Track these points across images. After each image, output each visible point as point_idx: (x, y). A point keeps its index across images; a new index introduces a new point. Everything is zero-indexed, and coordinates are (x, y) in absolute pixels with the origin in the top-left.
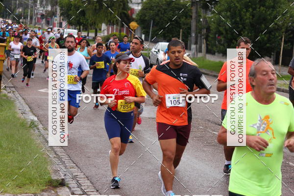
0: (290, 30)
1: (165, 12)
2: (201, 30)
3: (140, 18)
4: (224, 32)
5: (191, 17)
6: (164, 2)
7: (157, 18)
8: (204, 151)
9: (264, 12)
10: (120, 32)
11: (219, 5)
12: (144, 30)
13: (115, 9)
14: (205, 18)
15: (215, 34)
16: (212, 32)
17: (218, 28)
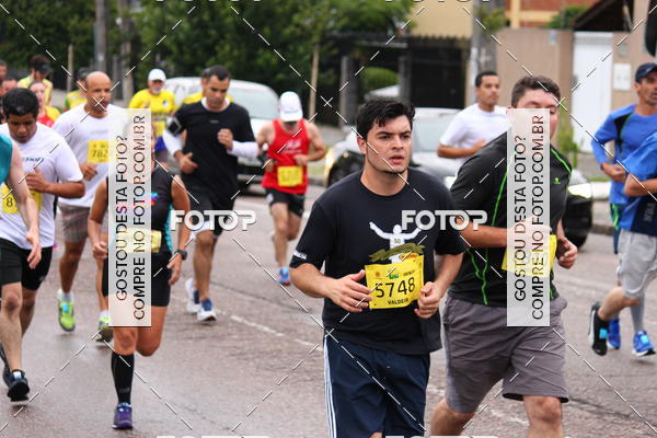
0: (332, 38)
2: (118, 44)
4: (174, 49)
5: (93, 14)
14: (126, 17)
15: (154, 52)
16: (145, 49)
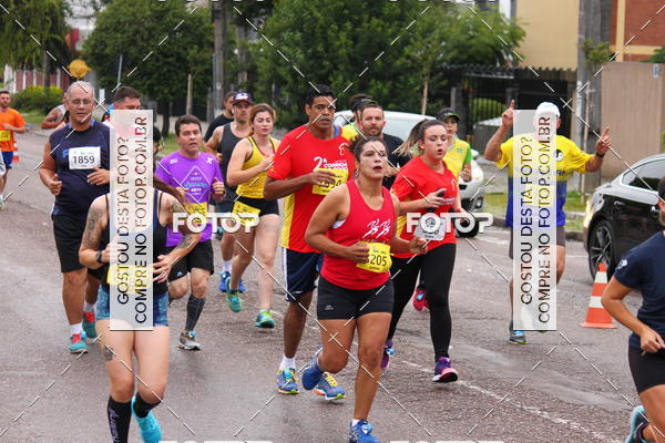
0: (441, 69)
1: (151, 36)
2: (235, 74)
3: (94, 50)
4: (289, 79)
5: (212, 45)
6: (149, 13)
7: (133, 50)
8: (246, 355)
9: (379, 29)
10: (48, 84)
11: (275, 16)
12: (103, 78)
13: (34, 30)
14: (244, 48)
15: (270, 82)
16: (261, 78)
17: (275, 70)
